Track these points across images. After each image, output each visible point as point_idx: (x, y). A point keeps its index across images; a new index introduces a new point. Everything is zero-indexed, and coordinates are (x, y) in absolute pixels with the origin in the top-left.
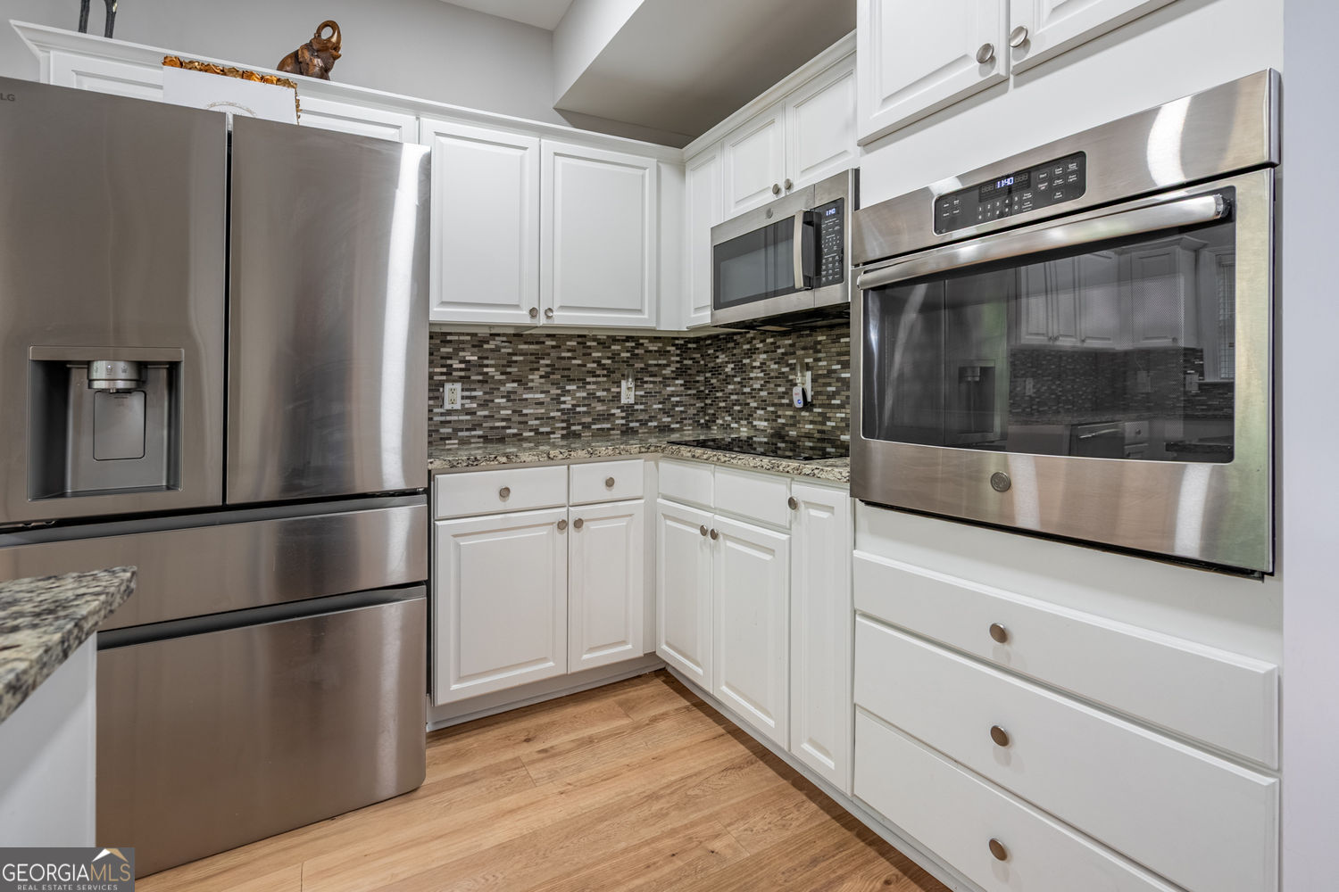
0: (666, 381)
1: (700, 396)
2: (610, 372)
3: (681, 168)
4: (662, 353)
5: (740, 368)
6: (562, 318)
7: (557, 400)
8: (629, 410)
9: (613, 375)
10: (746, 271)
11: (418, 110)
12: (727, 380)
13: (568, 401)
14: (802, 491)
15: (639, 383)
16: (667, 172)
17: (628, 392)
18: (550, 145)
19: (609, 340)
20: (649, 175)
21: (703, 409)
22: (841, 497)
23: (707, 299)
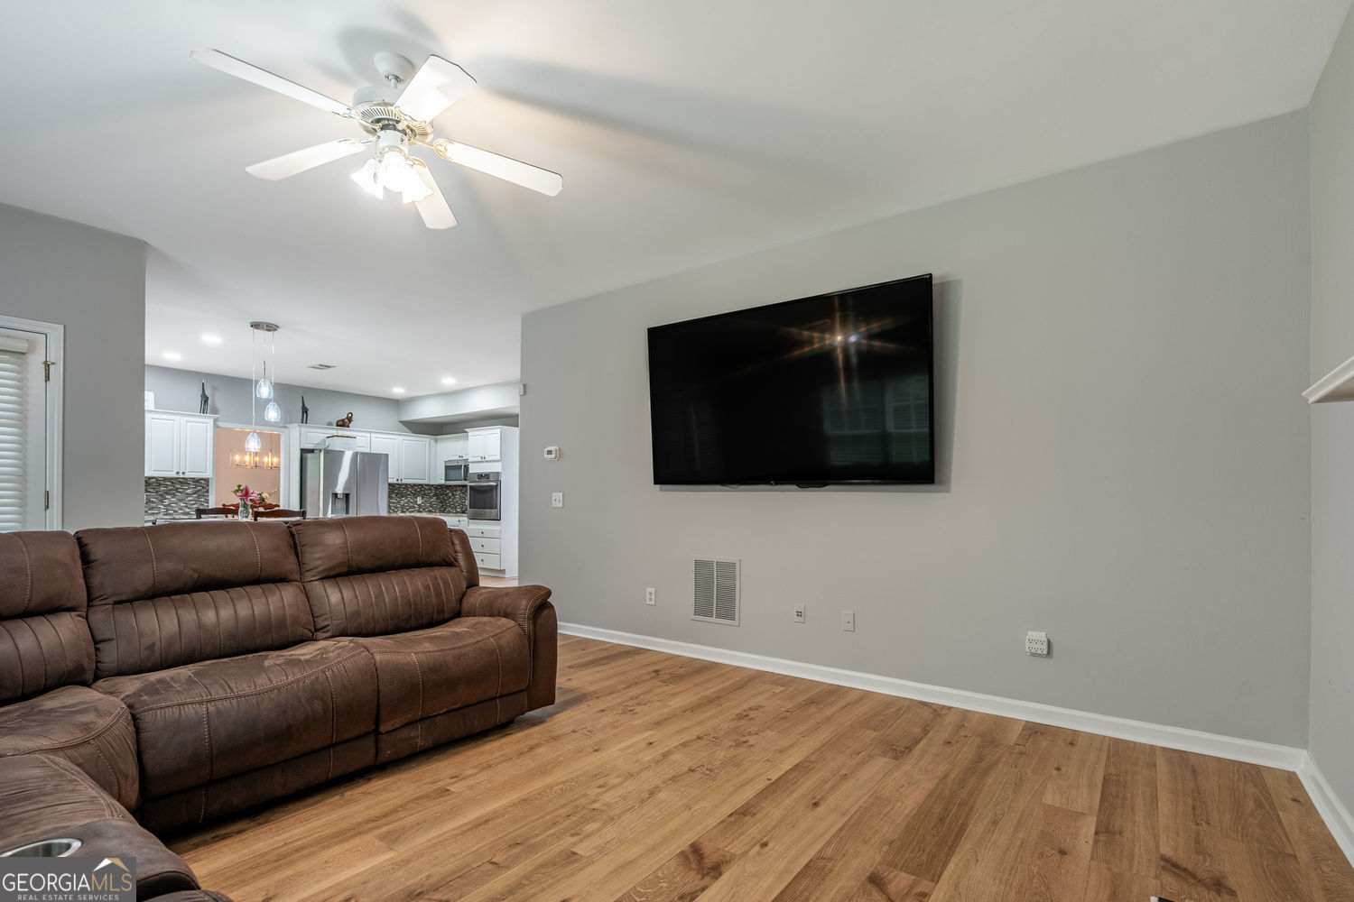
0: (431, 497)
1: (441, 502)
2: (414, 494)
3: (436, 441)
4: (430, 489)
5: (453, 495)
6: (404, 481)
7: (399, 502)
8: (420, 505)
9: (415, 495)
10: (453, 473)
11: (370, 432)
12: (450, 498)
13: (402, 503)
14: (461, 519)
15: (423, 498)
16: (432, 442)
17: (419, 501)
18: (401, 437)
19: (414, 486)
20: (427, 443)
21: (442, 506)
22: (466, 519)
23: (444, 478)
